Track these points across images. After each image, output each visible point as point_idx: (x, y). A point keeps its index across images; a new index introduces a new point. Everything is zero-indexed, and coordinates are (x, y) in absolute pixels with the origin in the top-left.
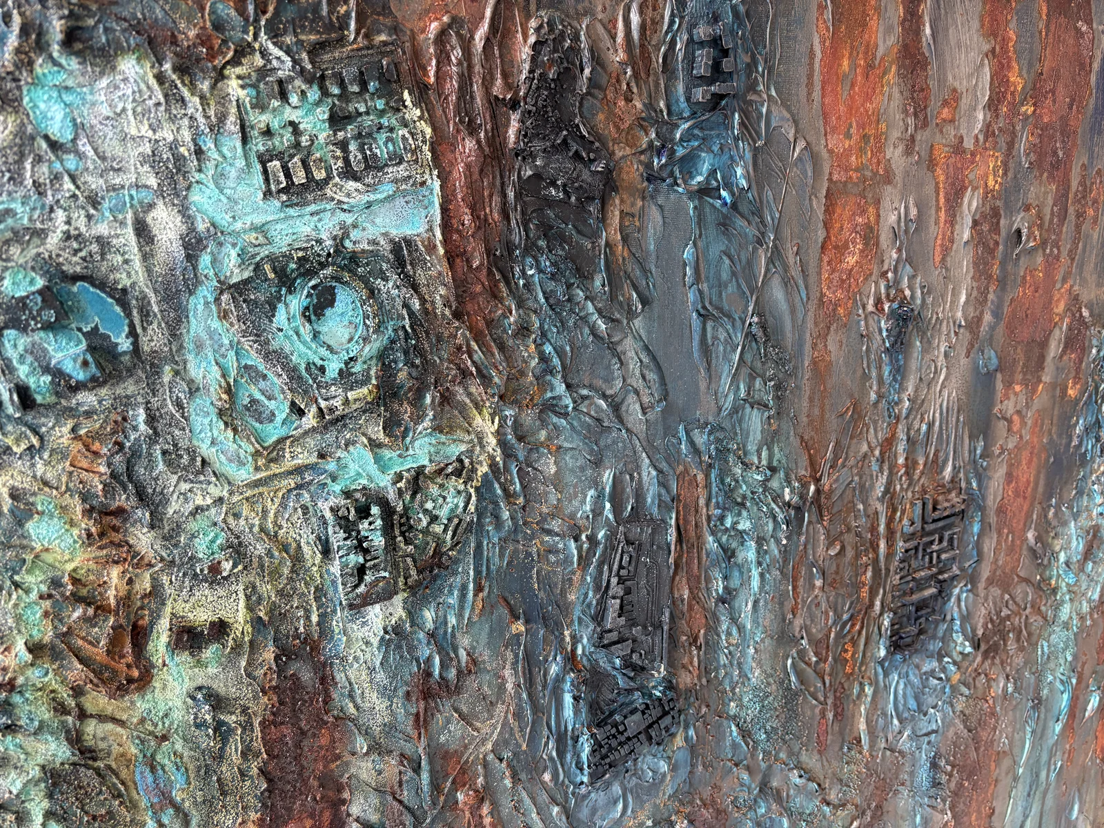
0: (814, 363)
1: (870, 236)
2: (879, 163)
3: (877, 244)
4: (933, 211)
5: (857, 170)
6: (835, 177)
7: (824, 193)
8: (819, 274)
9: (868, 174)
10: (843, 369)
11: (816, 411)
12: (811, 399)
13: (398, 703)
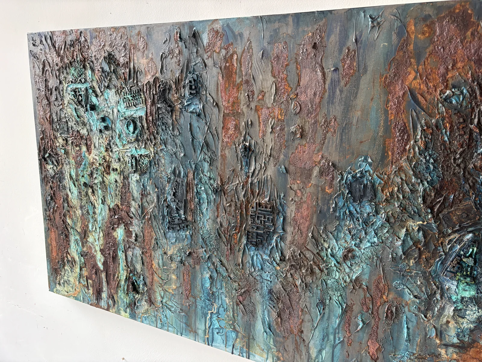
0: (222, 156)
1: (237, 127)
2: (238, 109)
3: (239, 129)
4: (258, 123)
5: (232, 111)
6: (225, 112)
7: (222, 115)
8: (222, 134)
9: (235, 112)
10: (230, 159)
11: (223, 168)
12: (221, 164)
13: (138, 194)
